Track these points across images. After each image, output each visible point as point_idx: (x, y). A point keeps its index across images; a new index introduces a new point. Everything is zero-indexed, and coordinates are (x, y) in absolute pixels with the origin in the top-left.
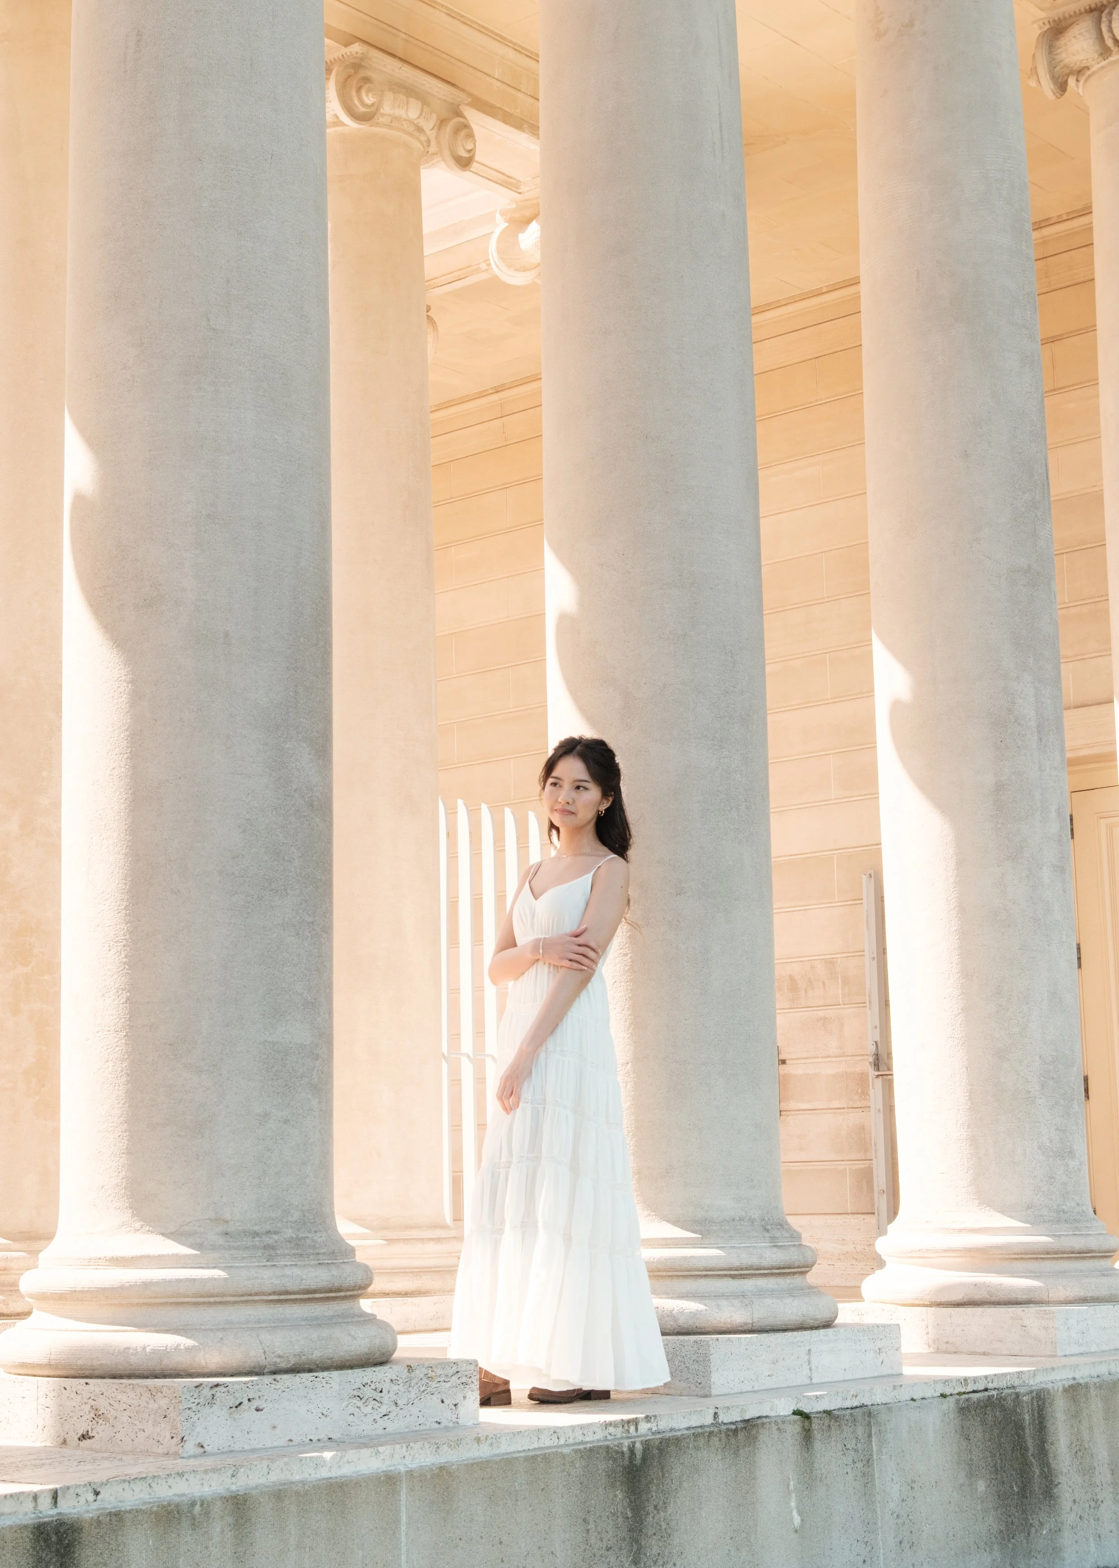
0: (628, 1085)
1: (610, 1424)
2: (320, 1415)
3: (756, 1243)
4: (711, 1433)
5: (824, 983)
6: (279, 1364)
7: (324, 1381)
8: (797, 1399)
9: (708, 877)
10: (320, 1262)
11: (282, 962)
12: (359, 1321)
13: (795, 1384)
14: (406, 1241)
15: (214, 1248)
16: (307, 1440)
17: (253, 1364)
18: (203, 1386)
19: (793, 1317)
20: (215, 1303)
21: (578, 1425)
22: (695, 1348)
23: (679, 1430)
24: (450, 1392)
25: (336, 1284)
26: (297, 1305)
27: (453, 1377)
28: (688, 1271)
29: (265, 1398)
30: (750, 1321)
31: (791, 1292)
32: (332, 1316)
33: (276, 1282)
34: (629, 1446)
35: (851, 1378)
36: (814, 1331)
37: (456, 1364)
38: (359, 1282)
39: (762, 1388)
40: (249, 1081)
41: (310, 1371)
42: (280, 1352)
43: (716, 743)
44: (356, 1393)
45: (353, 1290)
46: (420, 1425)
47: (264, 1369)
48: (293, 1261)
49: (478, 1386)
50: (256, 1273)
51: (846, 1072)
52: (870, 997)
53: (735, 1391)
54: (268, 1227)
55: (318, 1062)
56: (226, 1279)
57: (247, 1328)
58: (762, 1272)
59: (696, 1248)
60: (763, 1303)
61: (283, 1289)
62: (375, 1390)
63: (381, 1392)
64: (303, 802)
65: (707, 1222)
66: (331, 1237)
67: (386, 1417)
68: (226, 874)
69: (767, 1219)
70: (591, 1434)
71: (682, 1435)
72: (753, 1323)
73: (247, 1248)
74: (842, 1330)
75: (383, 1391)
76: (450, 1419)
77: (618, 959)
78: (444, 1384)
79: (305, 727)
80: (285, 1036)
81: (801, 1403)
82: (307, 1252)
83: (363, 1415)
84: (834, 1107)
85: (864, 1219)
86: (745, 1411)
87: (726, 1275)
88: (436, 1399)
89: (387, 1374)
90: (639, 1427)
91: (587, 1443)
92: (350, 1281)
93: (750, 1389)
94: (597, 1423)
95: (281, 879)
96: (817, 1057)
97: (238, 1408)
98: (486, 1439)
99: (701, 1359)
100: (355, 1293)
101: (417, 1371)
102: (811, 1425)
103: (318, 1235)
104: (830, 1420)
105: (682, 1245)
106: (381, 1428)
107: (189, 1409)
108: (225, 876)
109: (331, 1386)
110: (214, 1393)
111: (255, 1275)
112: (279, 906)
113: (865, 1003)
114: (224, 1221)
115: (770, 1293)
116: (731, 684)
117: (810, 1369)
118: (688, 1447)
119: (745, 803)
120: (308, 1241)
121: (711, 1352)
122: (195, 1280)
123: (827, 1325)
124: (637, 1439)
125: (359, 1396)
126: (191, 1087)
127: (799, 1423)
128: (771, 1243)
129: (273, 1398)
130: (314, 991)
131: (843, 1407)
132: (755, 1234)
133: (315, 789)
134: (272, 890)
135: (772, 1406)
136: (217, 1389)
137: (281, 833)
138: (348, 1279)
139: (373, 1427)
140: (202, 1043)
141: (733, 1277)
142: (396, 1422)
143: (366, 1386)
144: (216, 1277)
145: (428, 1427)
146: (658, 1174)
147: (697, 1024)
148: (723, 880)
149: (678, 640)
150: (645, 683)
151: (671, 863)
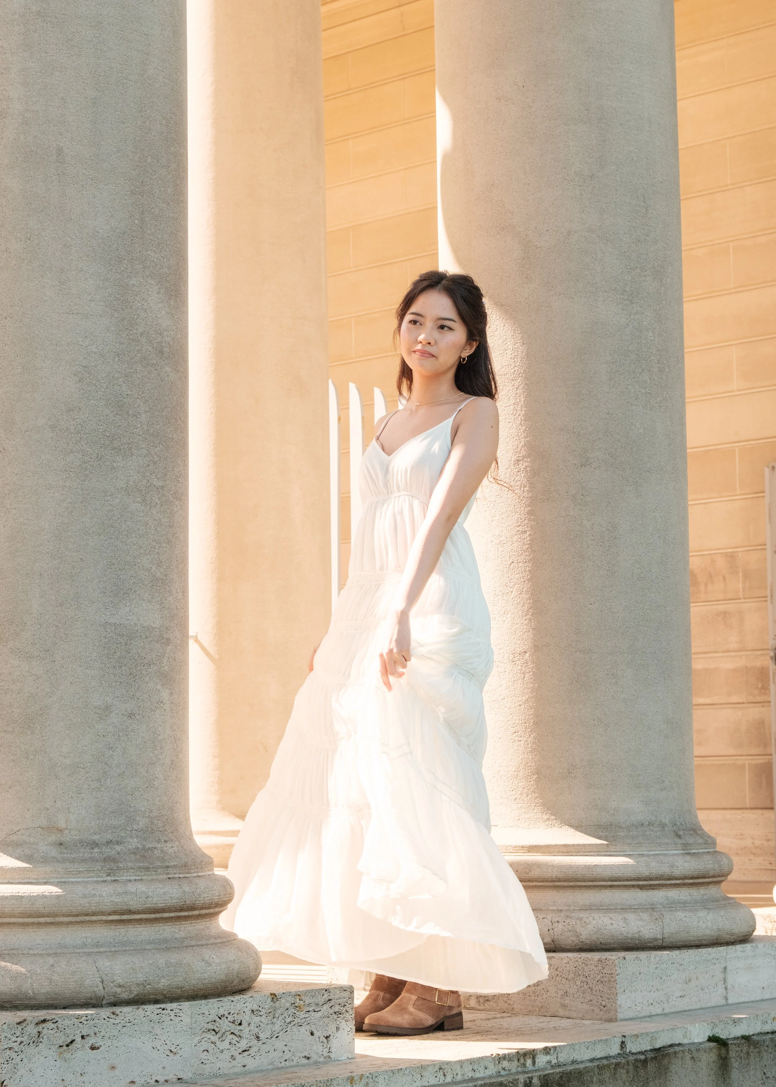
0: (526, 676)
1: (504, 1057)
2: (168, 1053)
3: (667, 850)
4: (617, 1065)
5: (724, 577)
6: (120, 994)
7: (172, 1014)
8: (712, 1024)
9: (616, 447)
10: (169, 876)
11: (126, 533)
12: (216, 944)
13: (709, 1005)
15: (45, 860)
16: (153, 1082)
17: (89, 995)
18: (26, 1023)
19: (708, 932)
20: (46, 924)
21: (467, 1060)
22: (600, 968)
23: (582, 1062)
24: (321, 1023)
25: (188, 902)
26: (143, 926)
27: (325, 1007)
28: (592, 881)
29: (102, 1034)
30: (659, 936)
31: (705, 904)
32: (184, 938)
33: (116, 900)
34: (525, 1082)
35: (770, 997)
36: (730, 947)
37: (327, 992)
38: (216, 899)
39: (673, 1010)
40: (87, 668)
41: (156, 1002)
42: (120, 981)
43: (626, 297)
44: (210, 1026)
45: (209, 908)
46: (286, 1060)
47: (102, 1000)
48: (138, 876)
49: (353, 1016)
50: (94, 889)
51: (746, 667)
52: (771, 591)
53: (644, 1014)
54: (109, 836)
55: (169, 647)
56: (58, 897)
57: (83, 953)
58: (673, 882)
59: (601, 856)
60: (675, 917)
61: (125, 908)
62: (233, 1022)
63: (240, 1024)
64: (150, 348)
65: (613, 827)
66: (184, 846)
67: (246, 1053)
68: (60, 430)
69: (679, 824)
70: (482, 1069)
71: (586, 1068)
72: (664, 938)
73: (84, 860)
74: (760, 945)
75: (243, 1023)
76: (321, 1053)
77: (516, 537)
78: (313, 1014)
79: (153, 261)
80: (129, 618)
81: (717, 1029)
82: (154, 865)
83: (219, 1050)
84: (734, 701)
85: (763, 814)
86: (656, 1039)
87: (633, 886)
88: (304, 1031)
89: (247, 1004)
90: (537, 1060)
91: (478, 1079)
92: (205, 898)
93: (659, 1011)
94: (490, 1056)
95: (124, 436)
96: (717, 652)
97: (70, 1047)
98: (361, 1079)
99: (606, 979)
100: (212, 911)
101: (283, 1001)
102: (728, 1052)
103: (169, 845)
104: (749, 1047)
105: (586, 852)
106: (240, 1065)
107: (10, 1049)
108: (58, 432)
109: (181, 1018)
110: (40, 1030)
111: (93, 892)
112: (122, 467)
113: (766, 597)
114: (57, 828)
115: (682, 905)
116: (643, 231)
117: (726, 989)
118: (592, 1081)
119: (658, 365)
120: (156, 852)
121: (618, 972)
122: (22, 897)
123: (745, 939)
124: (534, 1074)
125: (213, 1030)
126: (19, 675)
127: (714, 1051)
128: (684, 850)
129: (112, 1034)
130: (165, 567)
131: (763, 1031)
132: (666, 841)
133: (165, 333)
134: (114, 448)
135: (686, 1033)
136: (44, 1025)
137: (125, 383)
138: (203, 896)
139: (230, 1065)
140: (32, 625)
141: (641, 887)
142: (258, 1058)
143: (222, 1018)
144: (46, 894)
145: (294, 1063)
146: (559, 775)
147: (603, 609)
148: (634, 450)
149: (584, 182)
150: (547, 231)
151: (575, 431)
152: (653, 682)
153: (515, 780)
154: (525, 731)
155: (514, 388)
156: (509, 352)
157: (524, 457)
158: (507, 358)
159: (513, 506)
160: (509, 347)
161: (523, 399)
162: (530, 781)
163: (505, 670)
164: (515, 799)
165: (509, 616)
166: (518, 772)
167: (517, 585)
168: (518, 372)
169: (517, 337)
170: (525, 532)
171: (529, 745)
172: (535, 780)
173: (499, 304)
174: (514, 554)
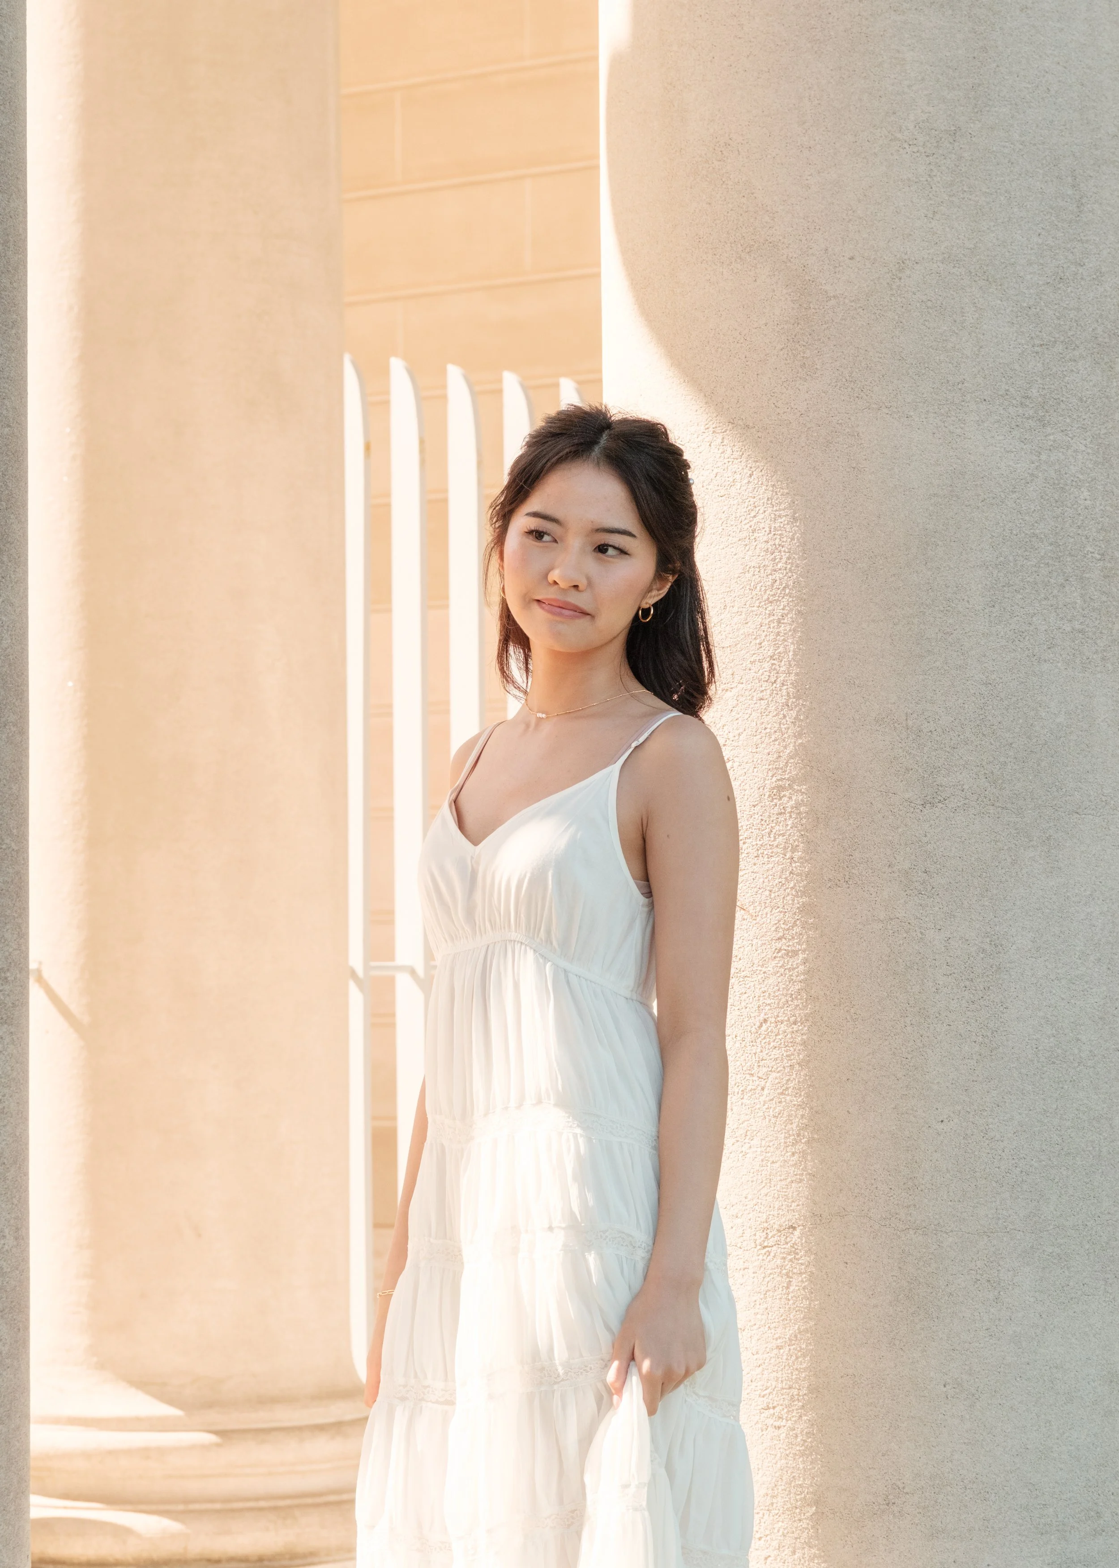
0: (794, 1282)
9: (1002, 759)
14: (262, 1433)
43: (1031, 412)
77: (774, 963)
116: (1071, 256)
119: (1101, 564)
146: (865, 1507)
147: (969, 1132)
148: (1043, 764)
149: (937, 147)
150: (852, 258)
151: (910, 723)
152: (1079, 1293)
153: (766, 1517)
154: (790, 1406)
155: (772, 621)
156: (762, 536)
157: (793, 780)
158: (758, 551)
159: (767, 893)
160: (762, 525)
161: (792, 648)
162: (800, 1520)
163: (746, 1265)
164: (766, 1559)
165: (756, 1142)
166: (773, 1497)
167: (774, 1075)
168: (781, 584)
169: (780, 503)
170: (795, 953)
171: (799, 1440)
172: (811, 1518)
173: (740, 422)
174: (768, 1002)
